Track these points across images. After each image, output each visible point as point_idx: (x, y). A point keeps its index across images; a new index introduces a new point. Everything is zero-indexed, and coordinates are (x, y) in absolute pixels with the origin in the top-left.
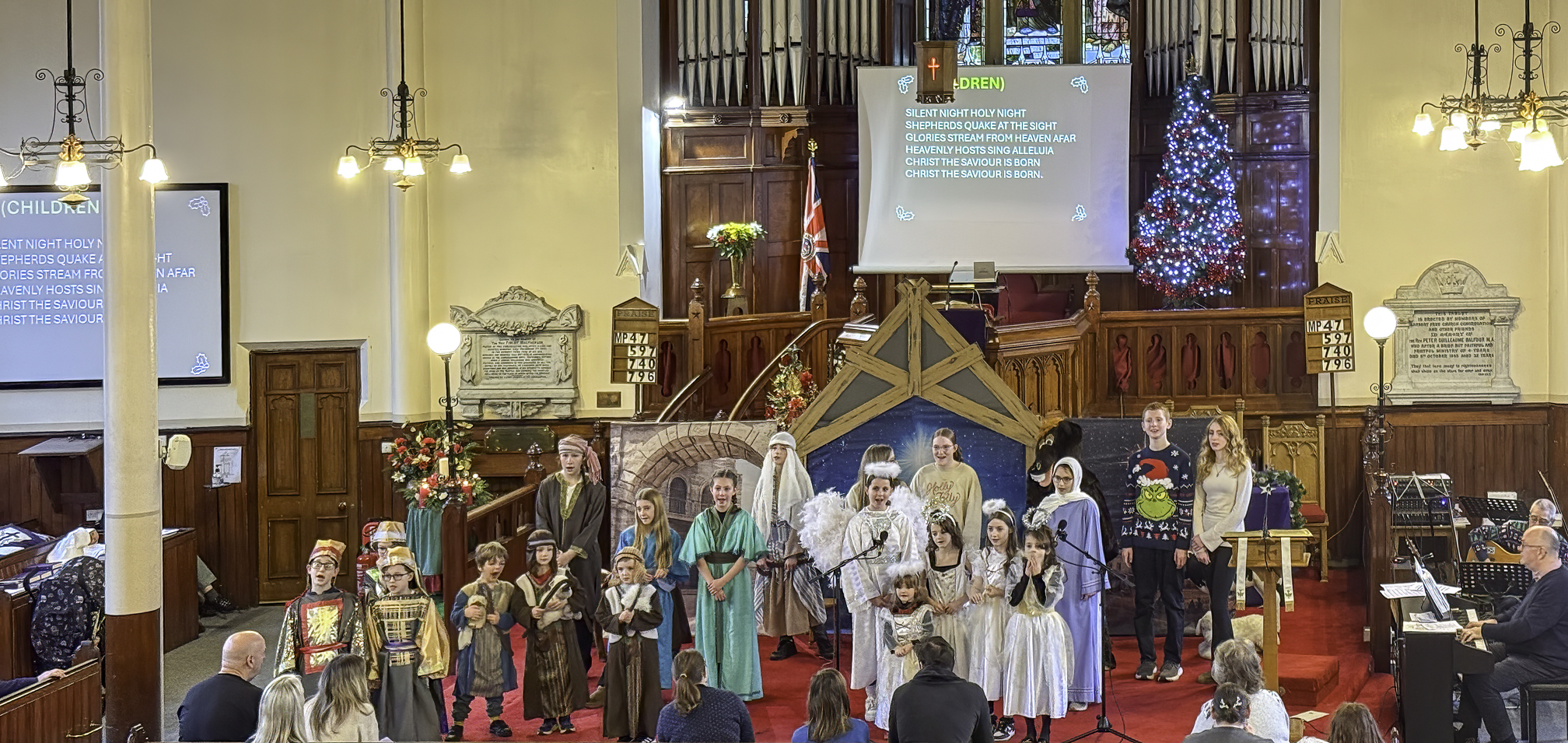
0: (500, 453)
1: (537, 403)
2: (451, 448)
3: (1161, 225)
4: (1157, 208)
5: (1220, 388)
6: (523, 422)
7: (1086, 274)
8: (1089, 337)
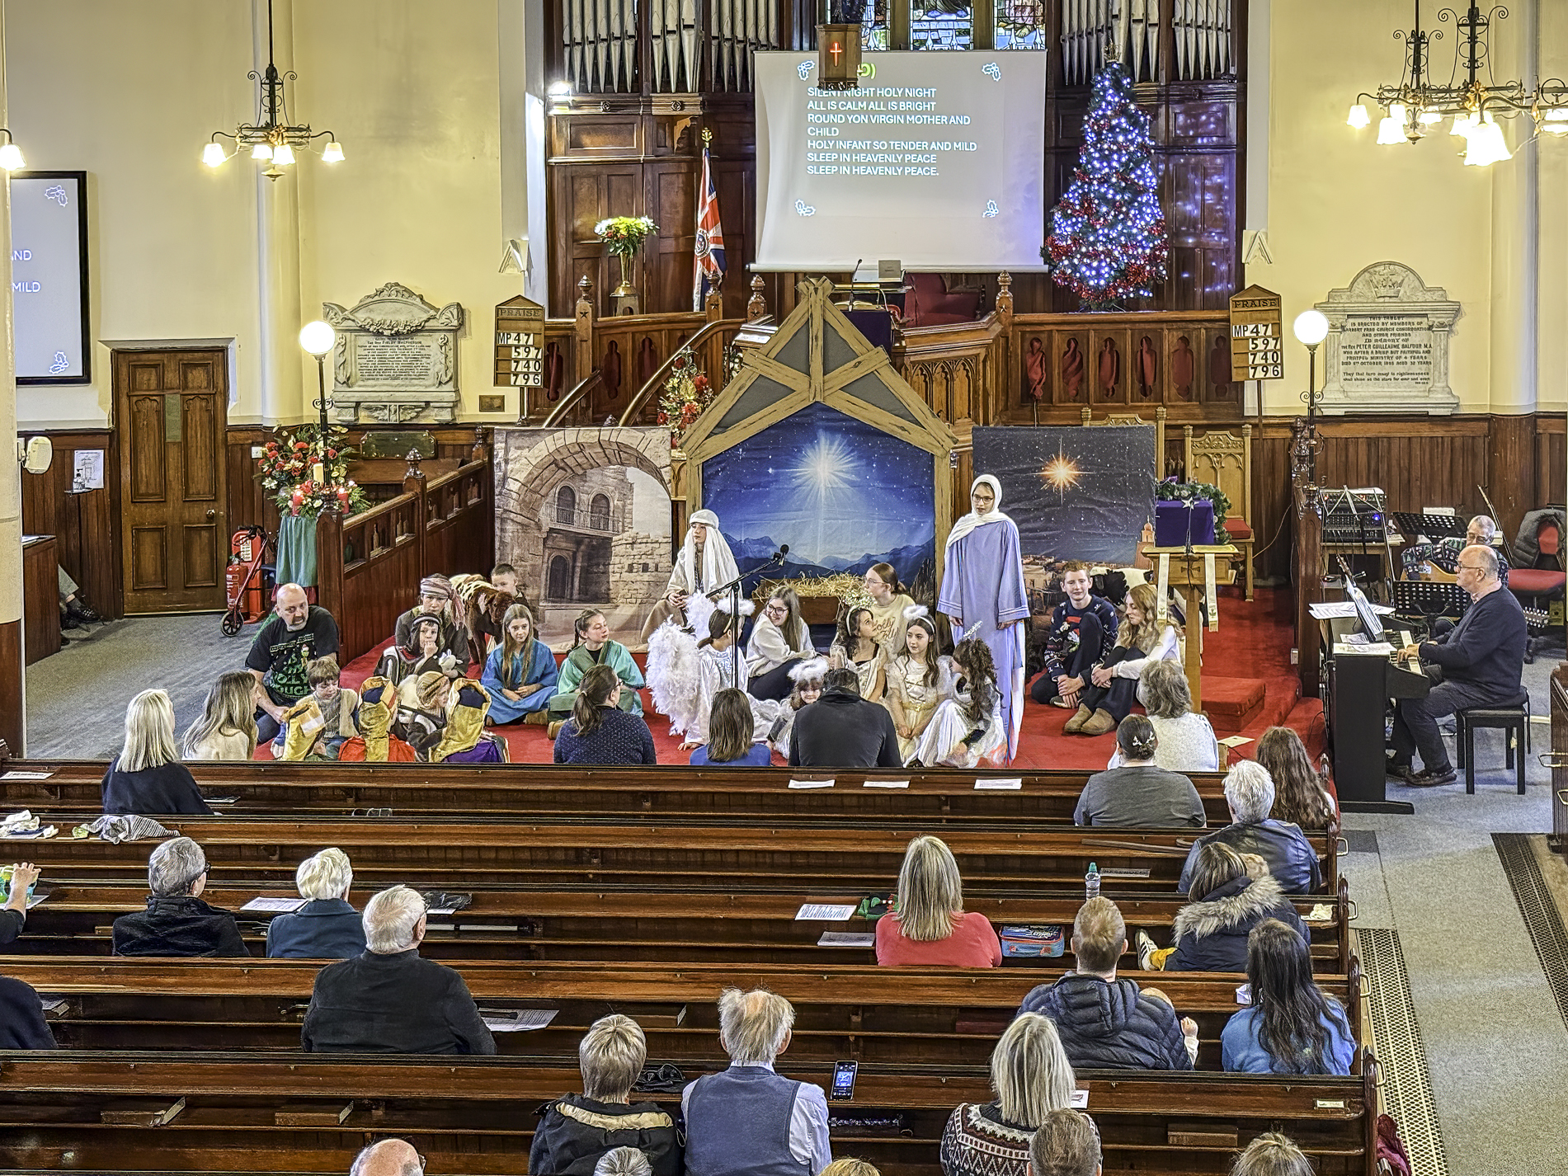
0: (377, 459)
1: (416, 407)
2: (326, 456)
3: (1077, 222)
4: (1073, 204)
5: (1140, 395)
6: (401, 426)
7: (998, 274)
8: (1002, 341)
